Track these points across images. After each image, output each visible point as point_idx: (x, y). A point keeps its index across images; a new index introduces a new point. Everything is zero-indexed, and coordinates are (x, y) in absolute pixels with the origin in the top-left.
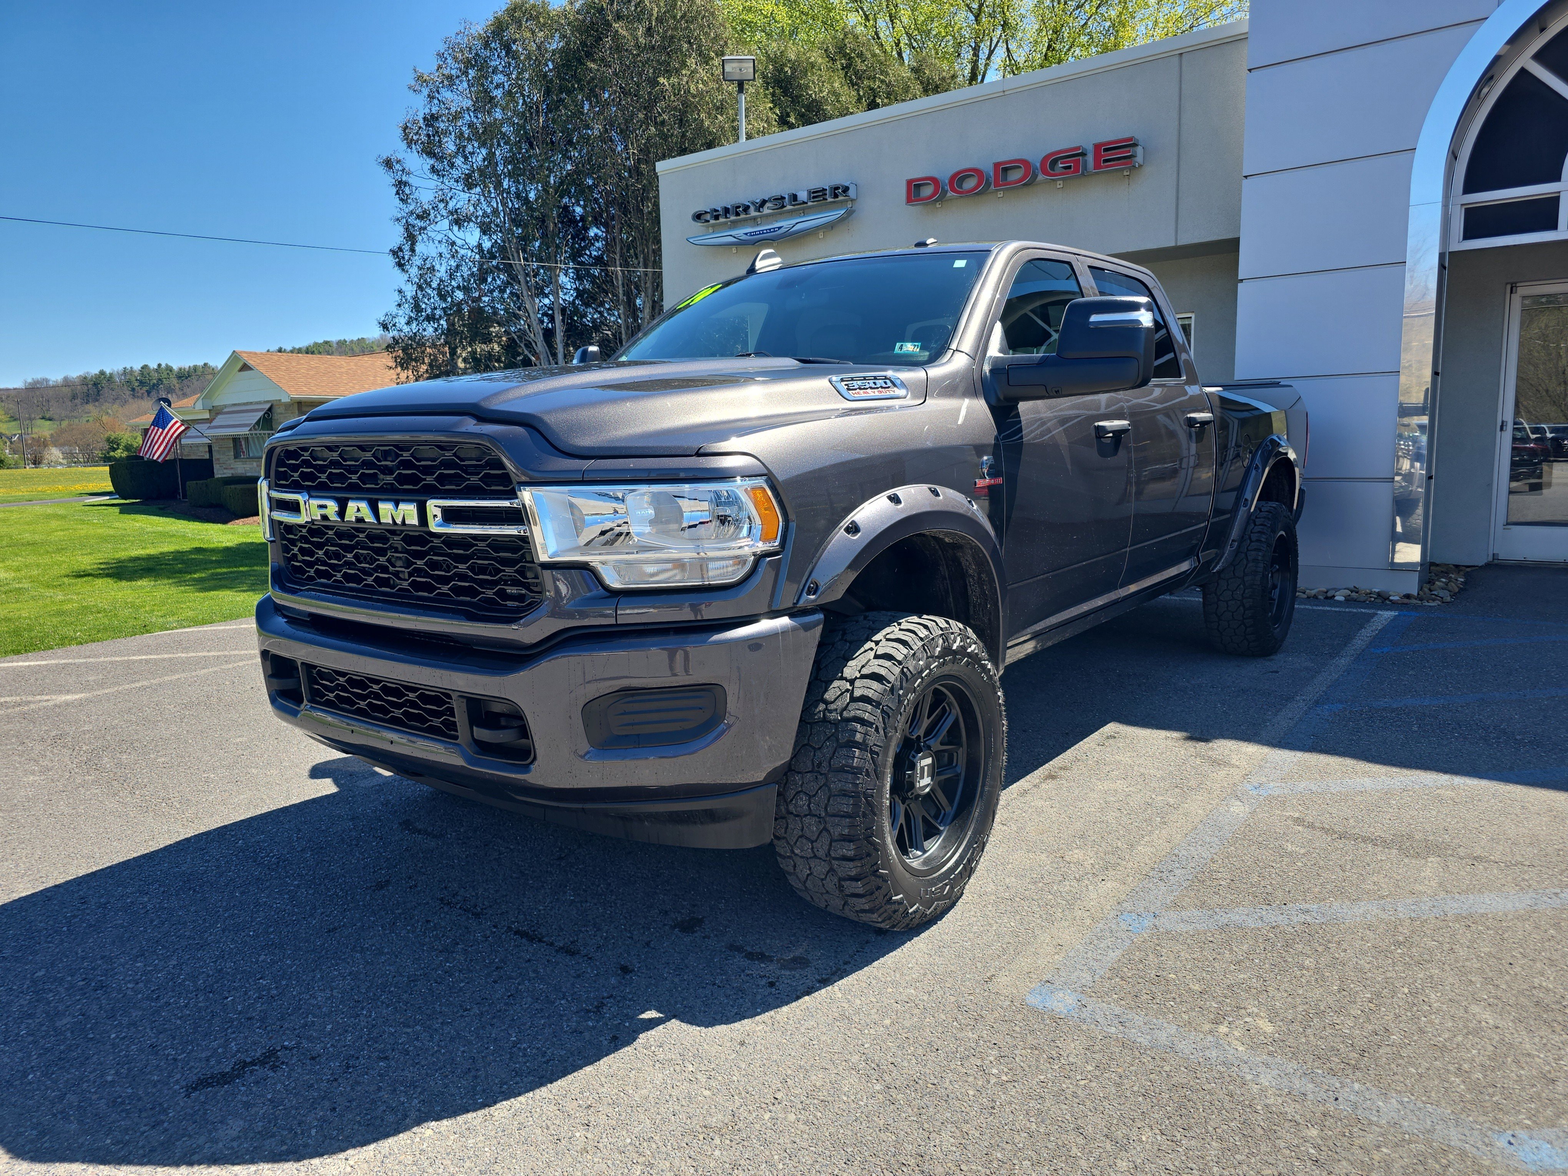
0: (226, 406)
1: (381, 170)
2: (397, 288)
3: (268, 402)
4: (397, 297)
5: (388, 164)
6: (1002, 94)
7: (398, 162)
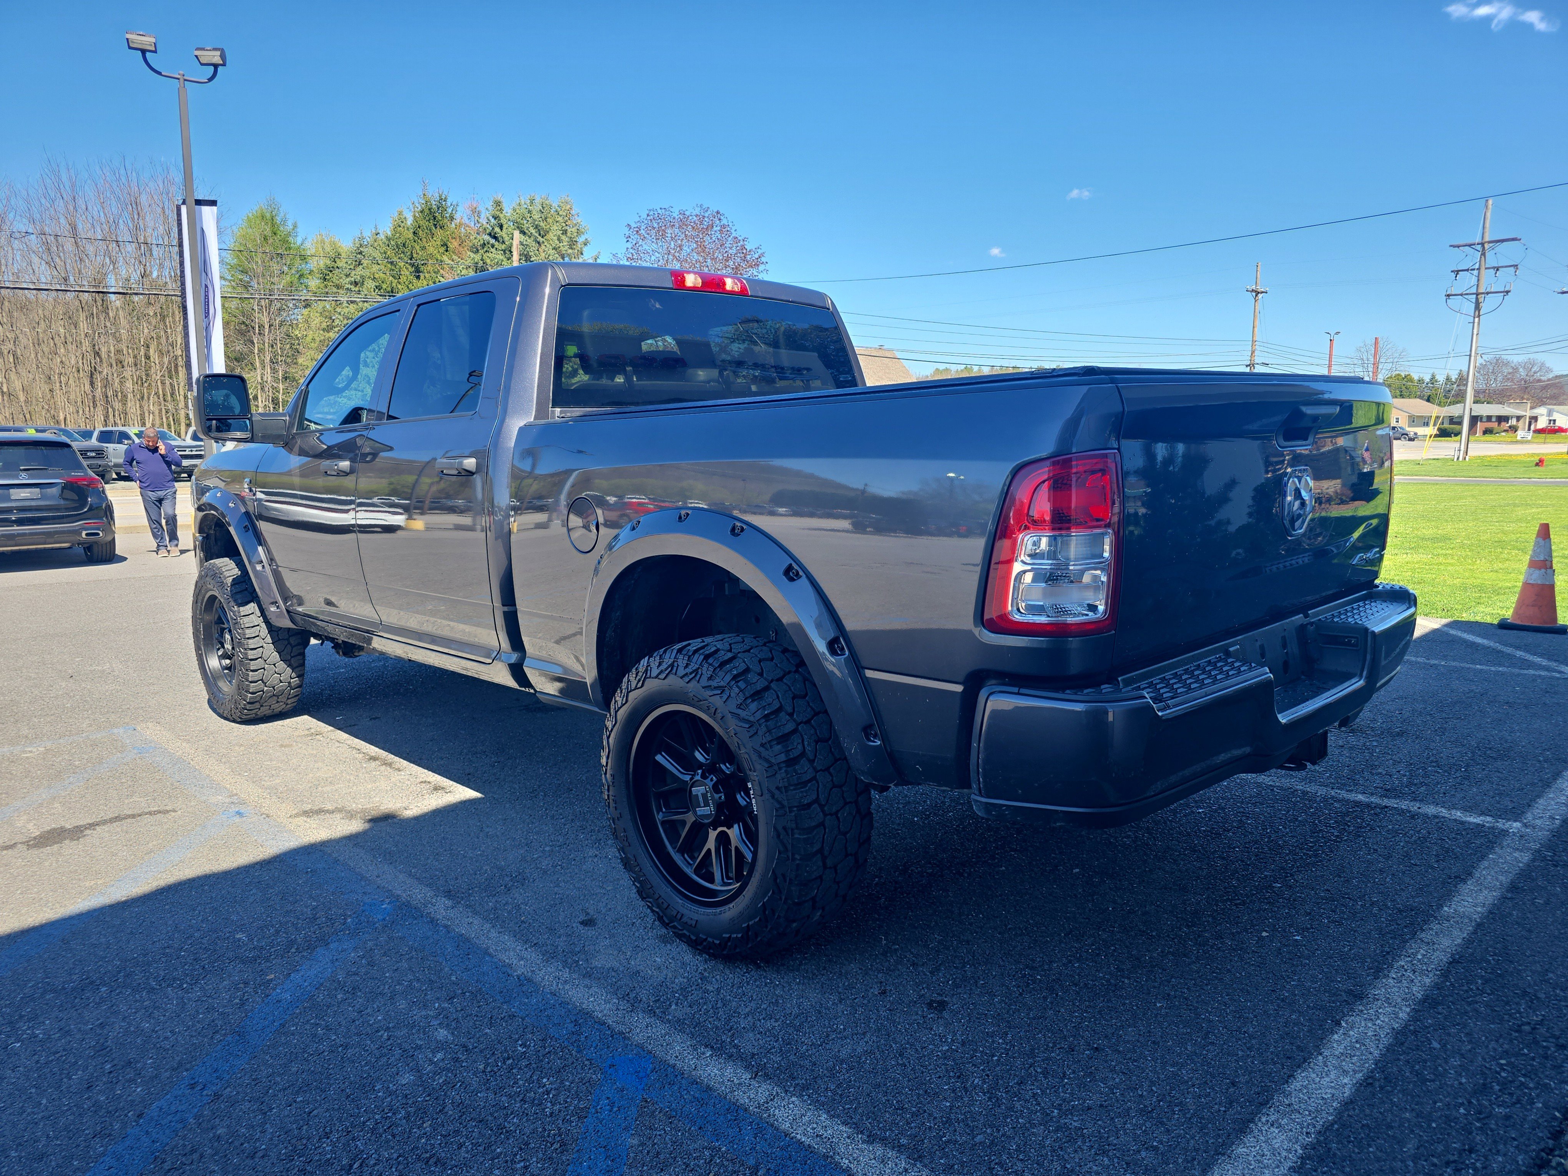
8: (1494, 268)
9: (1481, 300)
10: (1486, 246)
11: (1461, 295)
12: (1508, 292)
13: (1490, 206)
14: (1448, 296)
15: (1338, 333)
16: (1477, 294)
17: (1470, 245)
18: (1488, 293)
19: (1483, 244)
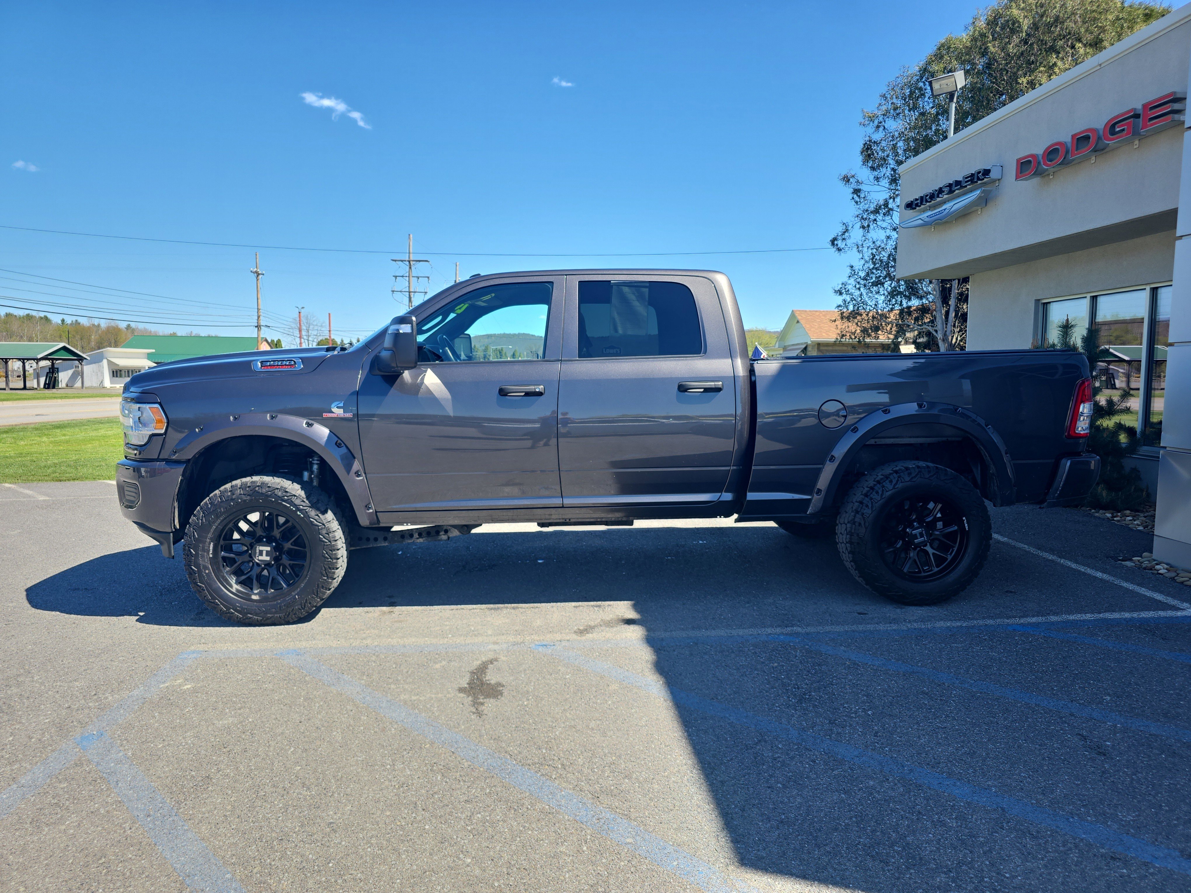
0: (789, 346)
1: (841, 184)
2: (849, 264)
3: (802, 344)
4: (849, 270)
5: (846, 179)
6: (1099, 67)
7: (853, 176)
8: (417, 277)
9: (412, 296)
10: (411, 262)
11: (401, 291)
12: (426, 293)
13: (411, 239)
14: (393, 291)
15: (303, 308)
16: (410, 292)
17: (402, 261)
18: (415, 292)
19: (409, 261)
